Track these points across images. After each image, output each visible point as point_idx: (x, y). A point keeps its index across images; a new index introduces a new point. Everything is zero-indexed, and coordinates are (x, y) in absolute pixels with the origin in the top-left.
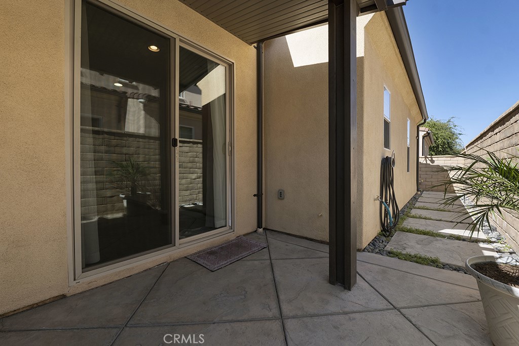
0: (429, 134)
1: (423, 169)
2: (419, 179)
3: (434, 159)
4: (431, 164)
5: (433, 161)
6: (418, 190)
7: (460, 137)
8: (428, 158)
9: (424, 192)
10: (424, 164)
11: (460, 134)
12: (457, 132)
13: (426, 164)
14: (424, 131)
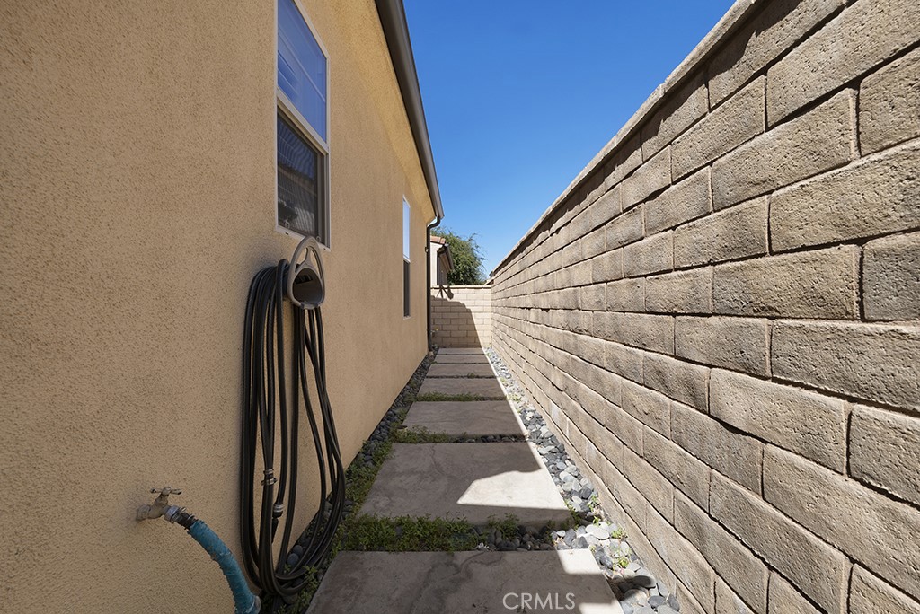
0: (446, 248)
1: (437, 309)
2: (432, 326)
3: (452, 291)
4: (448, 299)
5: (451, 295)
6: (430, 350)
7: (483, 262)
8: (444, 289)
9: (441, 351)
10: (439, 299)
11: (483, 259)
12: (479, 255)
13: (442, 300)
14: (439, 243)
